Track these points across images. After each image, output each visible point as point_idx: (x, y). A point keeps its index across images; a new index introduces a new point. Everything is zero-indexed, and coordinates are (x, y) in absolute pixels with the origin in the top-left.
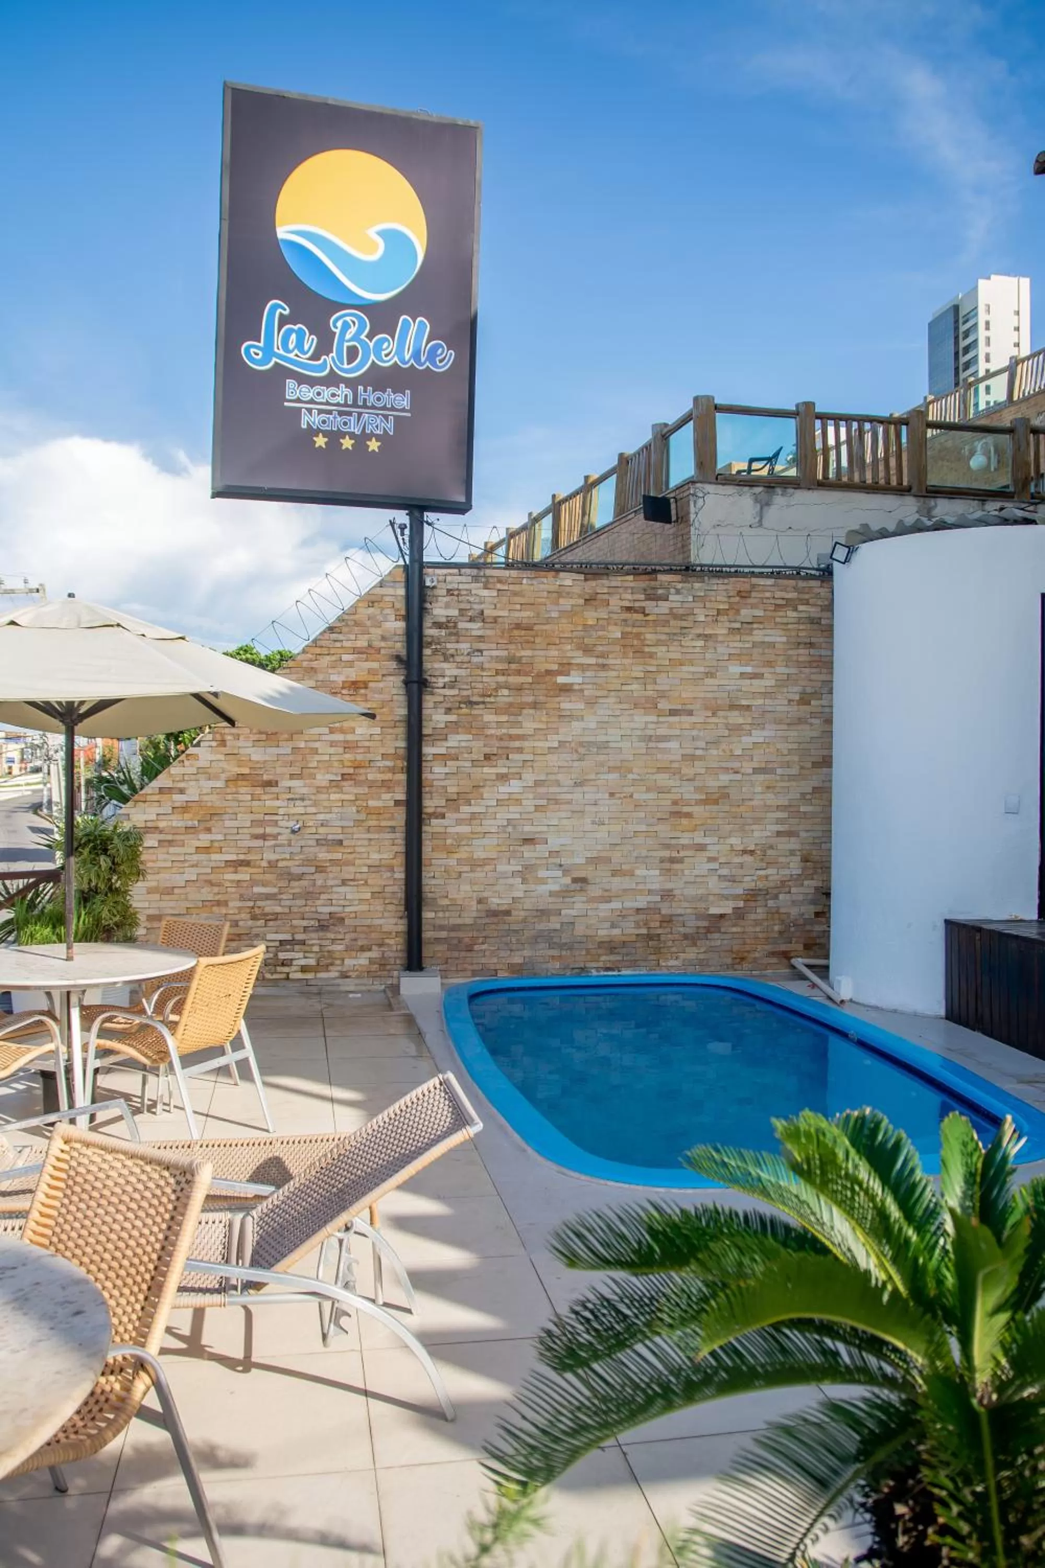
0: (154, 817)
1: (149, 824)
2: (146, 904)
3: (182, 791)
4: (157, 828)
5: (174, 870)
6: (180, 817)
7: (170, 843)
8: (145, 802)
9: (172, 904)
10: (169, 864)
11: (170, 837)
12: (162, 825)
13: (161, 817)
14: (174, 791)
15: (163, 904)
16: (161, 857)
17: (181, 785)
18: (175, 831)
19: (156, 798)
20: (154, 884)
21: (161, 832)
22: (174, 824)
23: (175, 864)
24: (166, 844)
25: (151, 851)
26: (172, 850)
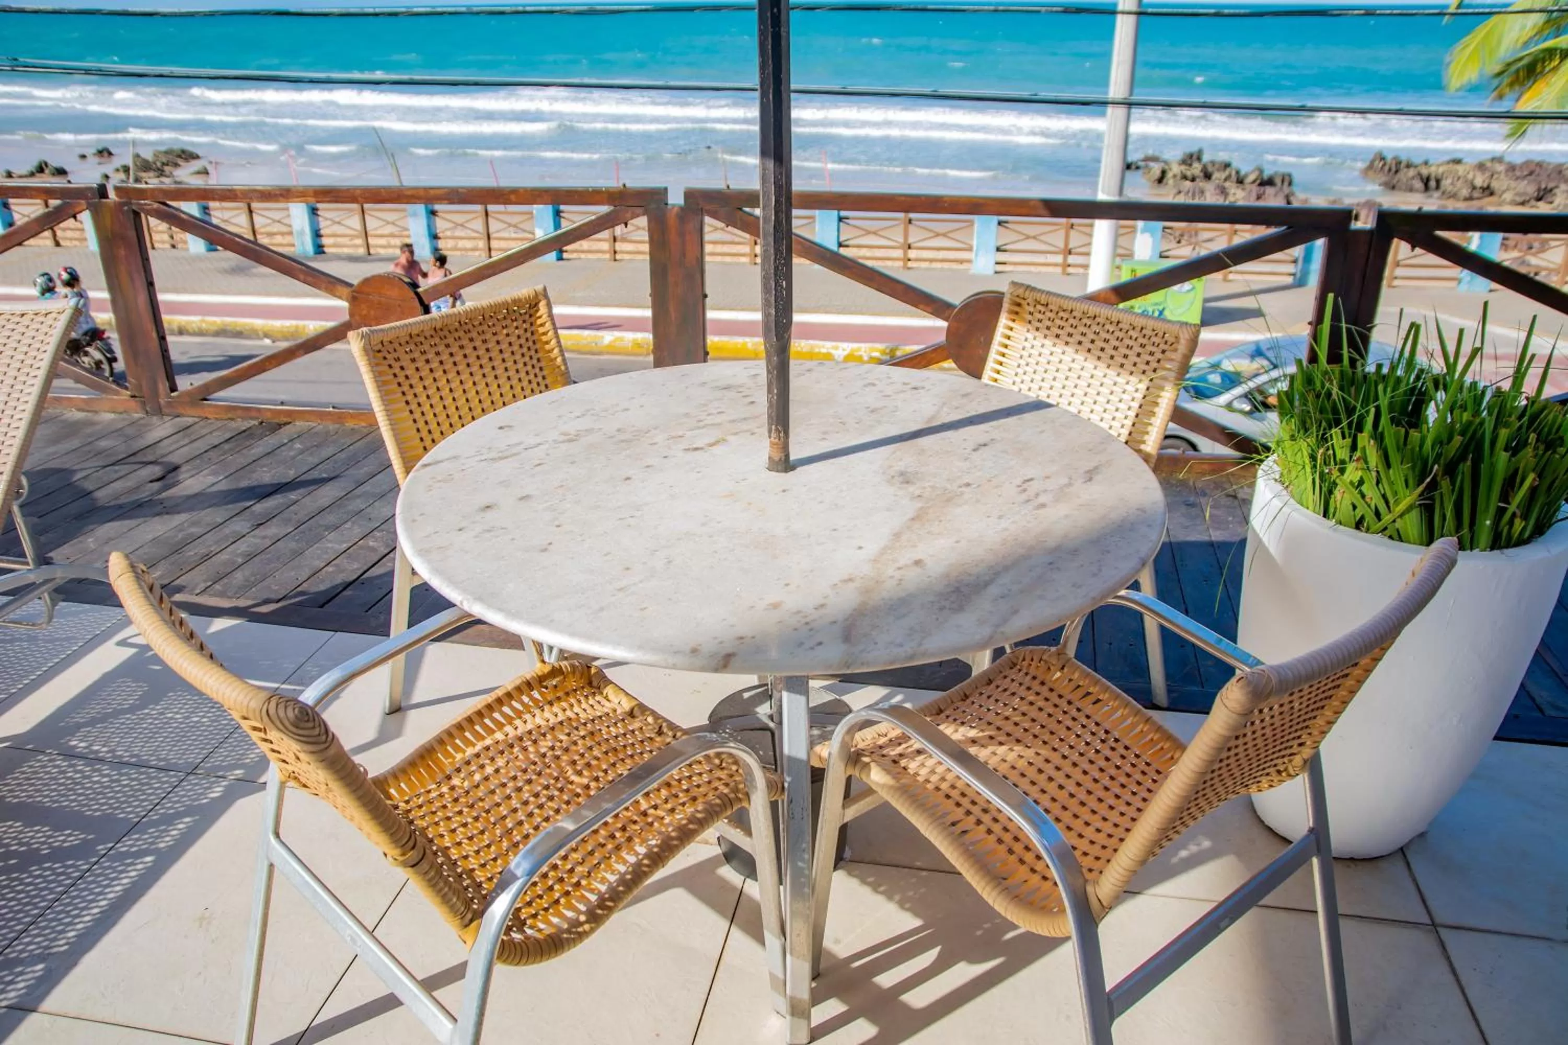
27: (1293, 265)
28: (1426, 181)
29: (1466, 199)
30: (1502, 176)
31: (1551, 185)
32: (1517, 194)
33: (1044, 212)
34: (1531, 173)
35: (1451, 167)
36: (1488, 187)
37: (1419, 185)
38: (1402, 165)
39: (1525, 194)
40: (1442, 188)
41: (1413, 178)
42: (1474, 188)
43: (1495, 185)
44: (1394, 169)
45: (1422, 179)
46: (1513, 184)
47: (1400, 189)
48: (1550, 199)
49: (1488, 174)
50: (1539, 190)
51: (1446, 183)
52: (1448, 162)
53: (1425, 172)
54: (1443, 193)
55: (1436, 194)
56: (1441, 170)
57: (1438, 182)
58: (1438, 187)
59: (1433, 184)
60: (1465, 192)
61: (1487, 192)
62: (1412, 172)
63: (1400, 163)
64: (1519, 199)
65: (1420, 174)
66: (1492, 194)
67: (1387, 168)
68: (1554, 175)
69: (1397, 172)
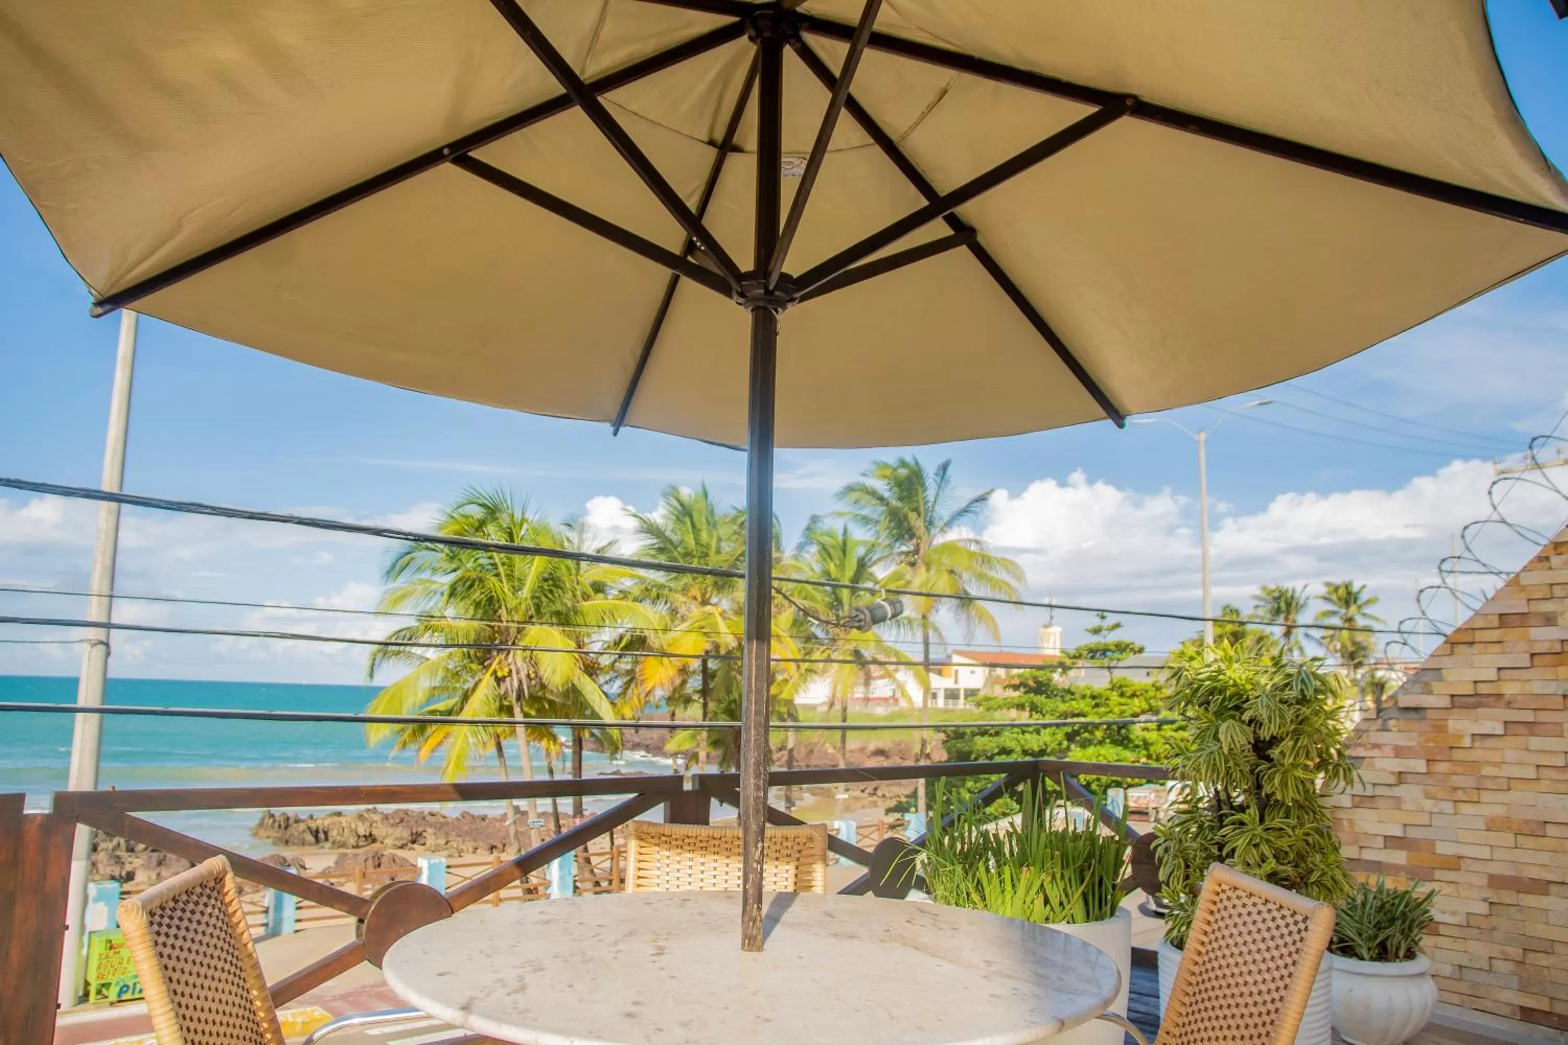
0: (1492, 675)
1: (1484, 689)
2: (1485, 853)
3: (1550, 620)
4: (1499, 696)
5: (1544, 785)
6: (1549, 673)
7: (1531, 727)
8: (1472, 643)
9: (1543, 858)
10: (1531, 773)
11: (1529, 716)
12: (1509, 689)
13: (1505, 674)
14: (1532, 622)
15: (1527, 857)
16: (1510, 755)
17: (1548, 607)
18: (1539, 704)
19: (1495, 635)
20: (1499, 811)
21: (1509, 705)
22: (1537, 688)
23: (1545, 773)
24: (1522, 729)
25: (1491, 743)
26: (1535, 742)
27: (264, 915)
28: (316, 834)
29: (354, 847)
30: (379, 825)
31: (420, 830)
32: (396, 839)
33: (456, 795)
34: (402, 821)
35: (335, 819)
36: (371, 835)
37: (310, 838)
38: (290, 822)
39: (402, 838)
40: (331, 839)
41: (304, 831)
42: (359, 836)
43: (375, 832)
44: (283, 825)
45: (311, 832)
46: (390, 831)
47: (294, 844)
48: (422, 842)
49: (367, 824)
50: (412, 834)
51: (333, 834)
52: (331, 815)
53: (313, 826)
54: (334, 843)
55: (328, 845)
56: (326, 823)
57: (326, 833)
58: (327, 839)
59: (322, 836)
60: (352, 841)
61: (370, 840)
62: (302, 826)
63: (288, 819)
64: (399, 844)
65: (309, 828)
66: (374, 841)
67: (276, 825)
68: (420, 821)
69: (286, 828)
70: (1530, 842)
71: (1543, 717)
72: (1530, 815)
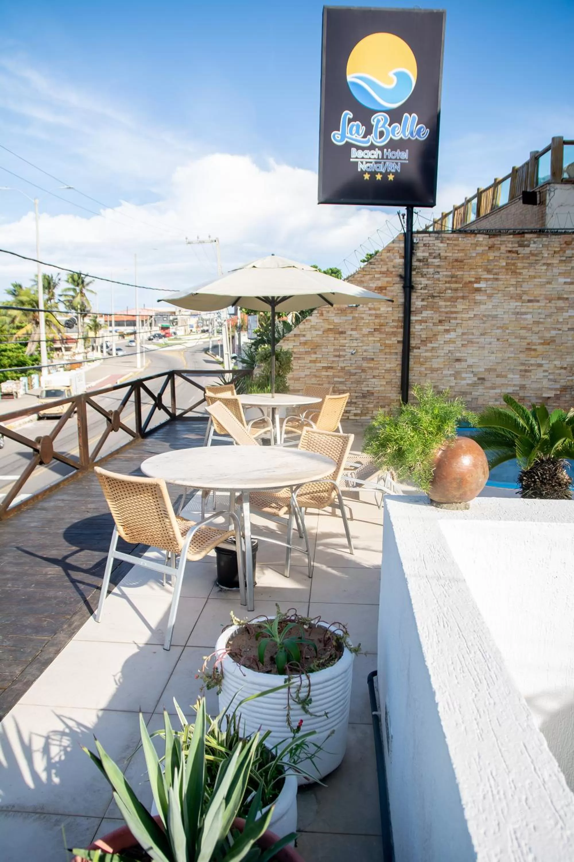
0: (292, 347)
1: (292, 350)
3: (304, 336)
4: (295, 352)
5: (301, 370)
6: (303, 347)
8: (288, 340)
9: (299, 385)
10: (298, 368)
11: (298, 356)
13: (295, 347)
14: (300, 336)
17: (304, 333)
18: (301, 353)
19: (293, 339)
20: (295, 374)
21: (297, 354)
22: (301, 350)
23: (302, 368)
24: (297, 359)
25: (294, 361)
26: (299, 361)
70: (297, 382)
71: (302, 356)
72: (298, 376)
